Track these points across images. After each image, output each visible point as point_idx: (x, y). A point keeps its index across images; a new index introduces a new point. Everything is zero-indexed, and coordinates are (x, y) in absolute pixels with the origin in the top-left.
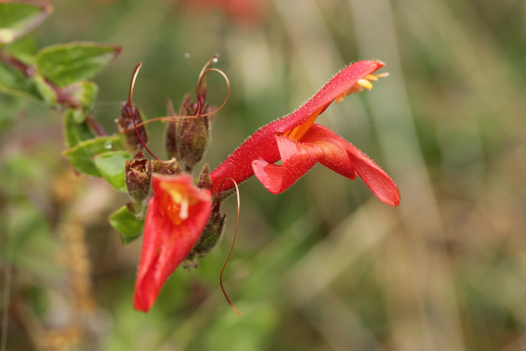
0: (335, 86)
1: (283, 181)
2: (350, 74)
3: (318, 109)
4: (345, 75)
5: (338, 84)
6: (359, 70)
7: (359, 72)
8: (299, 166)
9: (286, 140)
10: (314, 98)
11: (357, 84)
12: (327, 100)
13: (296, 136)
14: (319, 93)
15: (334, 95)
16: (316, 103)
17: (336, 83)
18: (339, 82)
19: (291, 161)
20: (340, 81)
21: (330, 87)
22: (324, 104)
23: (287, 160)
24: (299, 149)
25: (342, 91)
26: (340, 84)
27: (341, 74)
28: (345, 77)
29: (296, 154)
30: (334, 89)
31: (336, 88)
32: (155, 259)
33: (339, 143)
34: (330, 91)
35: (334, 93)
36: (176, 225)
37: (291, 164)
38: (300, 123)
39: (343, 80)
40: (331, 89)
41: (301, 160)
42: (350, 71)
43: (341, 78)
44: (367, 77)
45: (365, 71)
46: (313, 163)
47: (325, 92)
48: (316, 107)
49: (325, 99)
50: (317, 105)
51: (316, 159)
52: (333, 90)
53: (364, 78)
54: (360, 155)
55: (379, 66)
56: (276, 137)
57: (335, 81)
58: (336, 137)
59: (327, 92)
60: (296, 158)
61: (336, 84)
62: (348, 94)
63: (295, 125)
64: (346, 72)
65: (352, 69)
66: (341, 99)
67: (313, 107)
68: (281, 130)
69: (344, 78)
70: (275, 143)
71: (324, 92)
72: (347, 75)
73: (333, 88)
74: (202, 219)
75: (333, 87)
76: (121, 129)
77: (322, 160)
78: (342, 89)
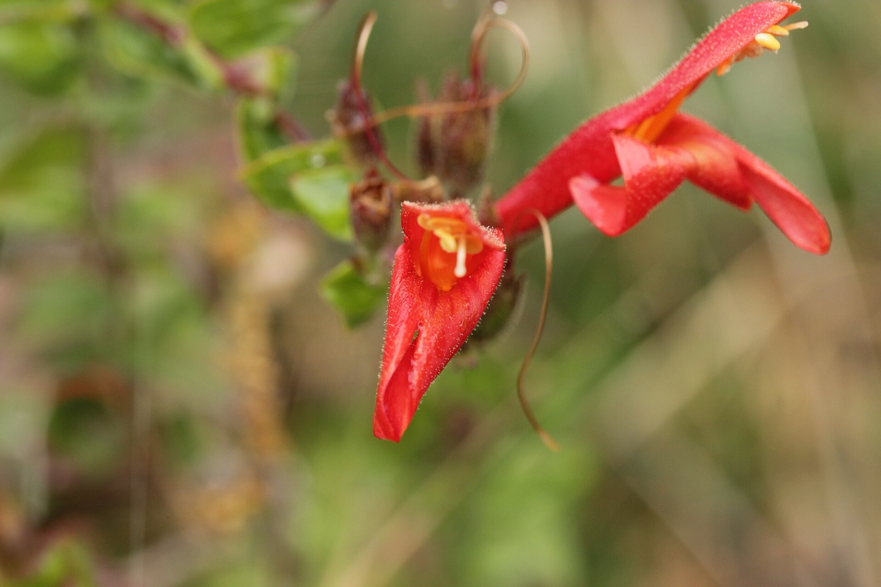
0: (715, 47)
1: (627, 214)
2: (740, 25)
3: (685, 87)
4: (732, 26)
5: (719, 42)
6: (756, 18)
7: (756, 21)
8: (653, 186)
9: (630, 142)
10: (680, 68)
11: (754, 41)
12: (701, 70)
13: (647, 134)
14: (687, 60)
15: (714, 61)
16: (682, 77)
17: (716, 40)
18: (722, 39)
19: (639, 178)
20: (724, 37)
21: (706, 48)
22: (696, 77)
23: (633, 177)
24: (653, 157)
25: (728, 54)
26: (724, 42)
27: (725, 26)
28: (733, 30)
29: (648, 166)
30: (713, 51)
31: (716, 50)
32: (410, 351)
33: (722, 147)
34: (706, 55)
35: (713, 59)
36: (441, 291)
37: (641, 183)
38: (653, 112)
39: (728, 36)
40: (708, 52)
41: (658, 176)
42: (740, 20)
43: (726, 32)
44: (770, 30)
45: (767, 18)
46: (678, 181)
47: (698, 56)
48: (683, 83)
49: (698, 69)
50: (684, 79)
51: (682, 174)
52: (711, 52)
53: (764, 32)
54: (760, 166)
55: (792, 10)
56: (613, 137)
57: (715, 37)
58: (715, 135)
59: (701, 56)
60: (648, 173)
61: (716, 43)
62: (737, 60)
63: (645, 116)
64: (733, 21)
65: (745, 16)
66: (726, 70)
67: (677, 82)
68: (621, 124)
69: (731, 32)
70: (611, 149)
71: (695, 57)
72: (736, 27)
73: (710, 49)
74: (488, 280)
75: (712, 48)
76: (339, 130)
77: (694, 175)
78: (727, 51)
